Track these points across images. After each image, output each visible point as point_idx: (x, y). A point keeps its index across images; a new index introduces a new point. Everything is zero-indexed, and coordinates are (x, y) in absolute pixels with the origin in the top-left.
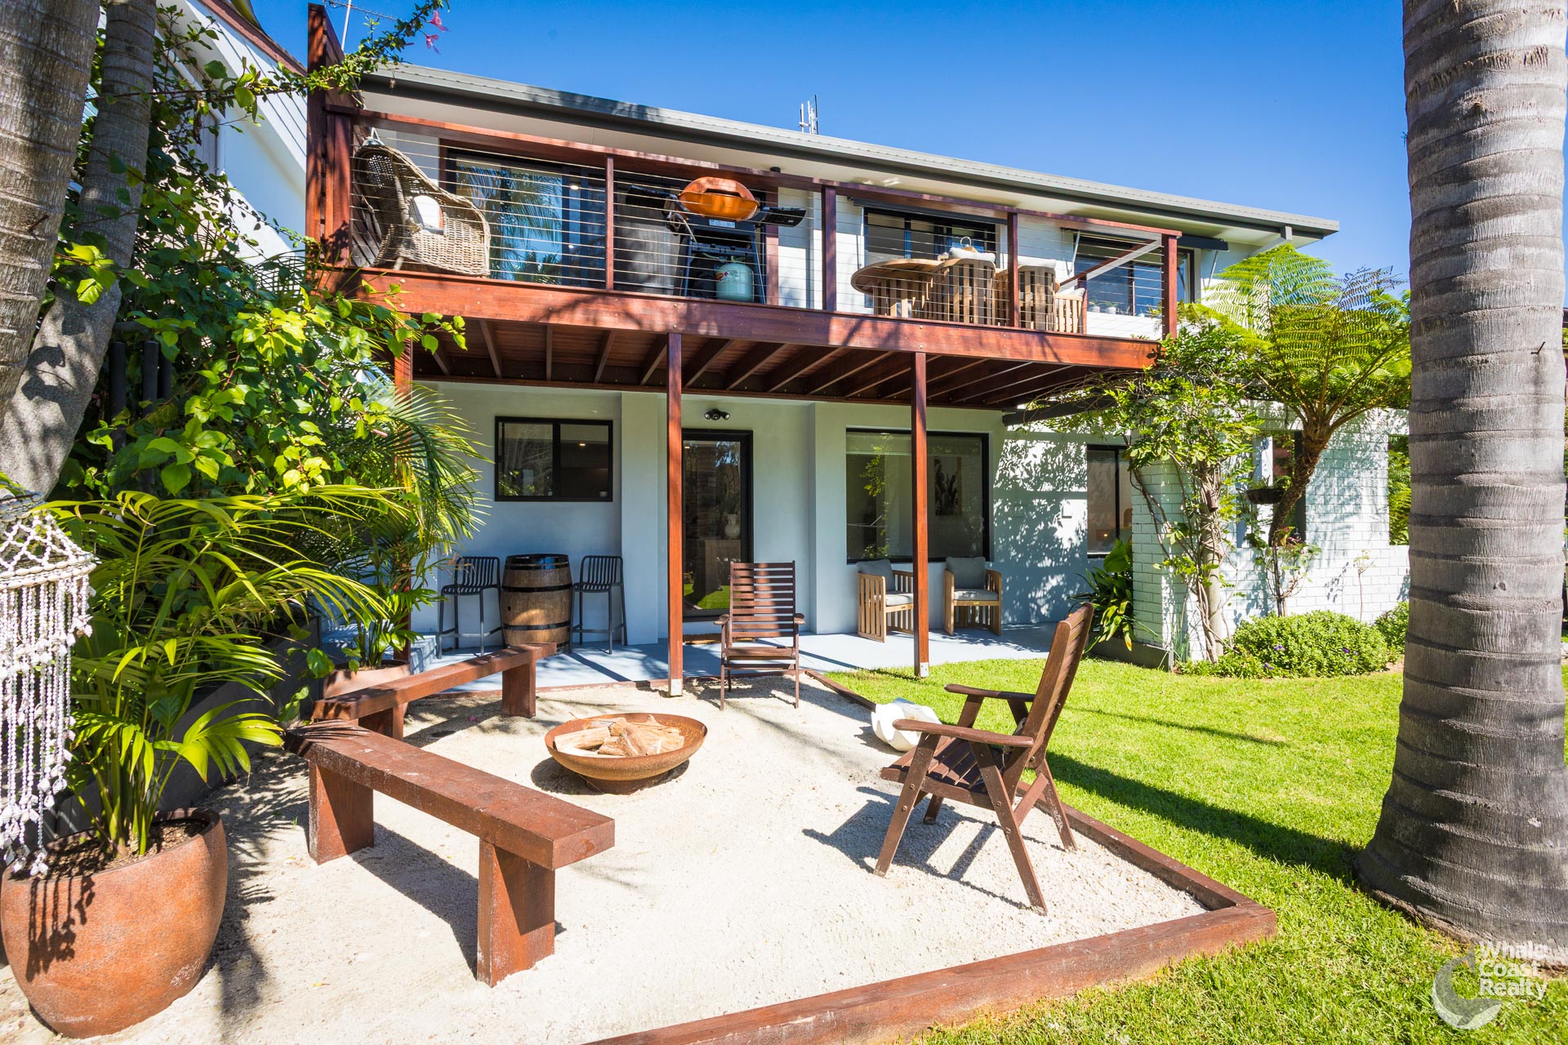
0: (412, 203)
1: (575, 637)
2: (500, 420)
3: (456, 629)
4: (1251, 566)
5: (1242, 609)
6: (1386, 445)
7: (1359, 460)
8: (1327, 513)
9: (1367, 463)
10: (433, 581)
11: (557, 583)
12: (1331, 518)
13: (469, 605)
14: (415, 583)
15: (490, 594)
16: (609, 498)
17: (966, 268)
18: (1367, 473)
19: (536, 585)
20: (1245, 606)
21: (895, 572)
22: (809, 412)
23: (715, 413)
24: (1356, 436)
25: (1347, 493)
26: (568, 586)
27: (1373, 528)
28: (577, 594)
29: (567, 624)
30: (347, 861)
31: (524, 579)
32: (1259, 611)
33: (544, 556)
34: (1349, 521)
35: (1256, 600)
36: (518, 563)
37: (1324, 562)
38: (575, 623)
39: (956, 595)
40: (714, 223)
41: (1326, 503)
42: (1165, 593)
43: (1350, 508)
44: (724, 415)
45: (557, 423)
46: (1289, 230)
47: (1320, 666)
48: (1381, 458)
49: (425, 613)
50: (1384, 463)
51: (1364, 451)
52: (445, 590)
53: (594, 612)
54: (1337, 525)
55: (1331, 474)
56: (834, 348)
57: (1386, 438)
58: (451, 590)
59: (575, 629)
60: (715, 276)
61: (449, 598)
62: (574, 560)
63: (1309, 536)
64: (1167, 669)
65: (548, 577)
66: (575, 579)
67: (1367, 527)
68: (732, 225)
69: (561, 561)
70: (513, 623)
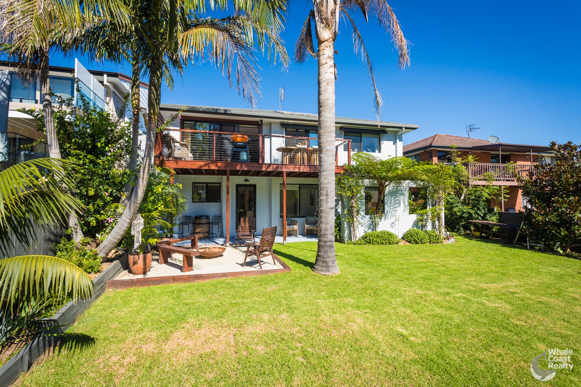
0: (174, 145)
1: (211, 235)
2: (193, 183)
3: (183, 233)
4: (369, 219)
5: (366, 230)
6: (408, 190)
7: (400, 193)
8: (390, 206)
9: (403, 194)
10: (178, 222)
11: (206, 222)
12: (392, 208)
13: (186, 227)
14: (174, 222)
15: (191, 225)
16: (220, 202)
17: (299, 150)
18: (403, 197)
19: (202, 223)
20: (367, 229)
21: (292, 220)
22: (271, 180)
23: (246, 180)
24: (399, 188)
25: (396, 202)
26: (209, 223)
27: (404, 210)
28: (211, 225)
29: (208, 232)
30: (164, 264)
31: (198, 221)
32: (371, 230)
33: (203, 216)
34: (397, 208)
35: (370, 227)
36: (197, 217)
37: (389, 219)
38: (211, 232)
39: (306, 226)
40: (238, 144)
41: (390, 204)
42: (346, 226)
43: (397, 205)
44: (248, 181)
45: (207, 183)
46: (404, 128)
47: (379, 243)
48: (407, 193)
49: (176, 228)
50: (408, 194)
51: (401, 191)
52: (180, 224)
53: (215, 229)
54: (394, 209)
55: (392, 197)
56: (264, 171)
57: (408, 188)
58: (182, 224)
59: (211, 233)
60: (239, 154)
61: (181, 226)
62: (211, 217)
63: (386, 212)
64: (345, 243)
65: (204, 221)
66: (211, 221)
67: (402, 210)
68: (243, 144)
69: (207, 217)
70: (196, 232)
